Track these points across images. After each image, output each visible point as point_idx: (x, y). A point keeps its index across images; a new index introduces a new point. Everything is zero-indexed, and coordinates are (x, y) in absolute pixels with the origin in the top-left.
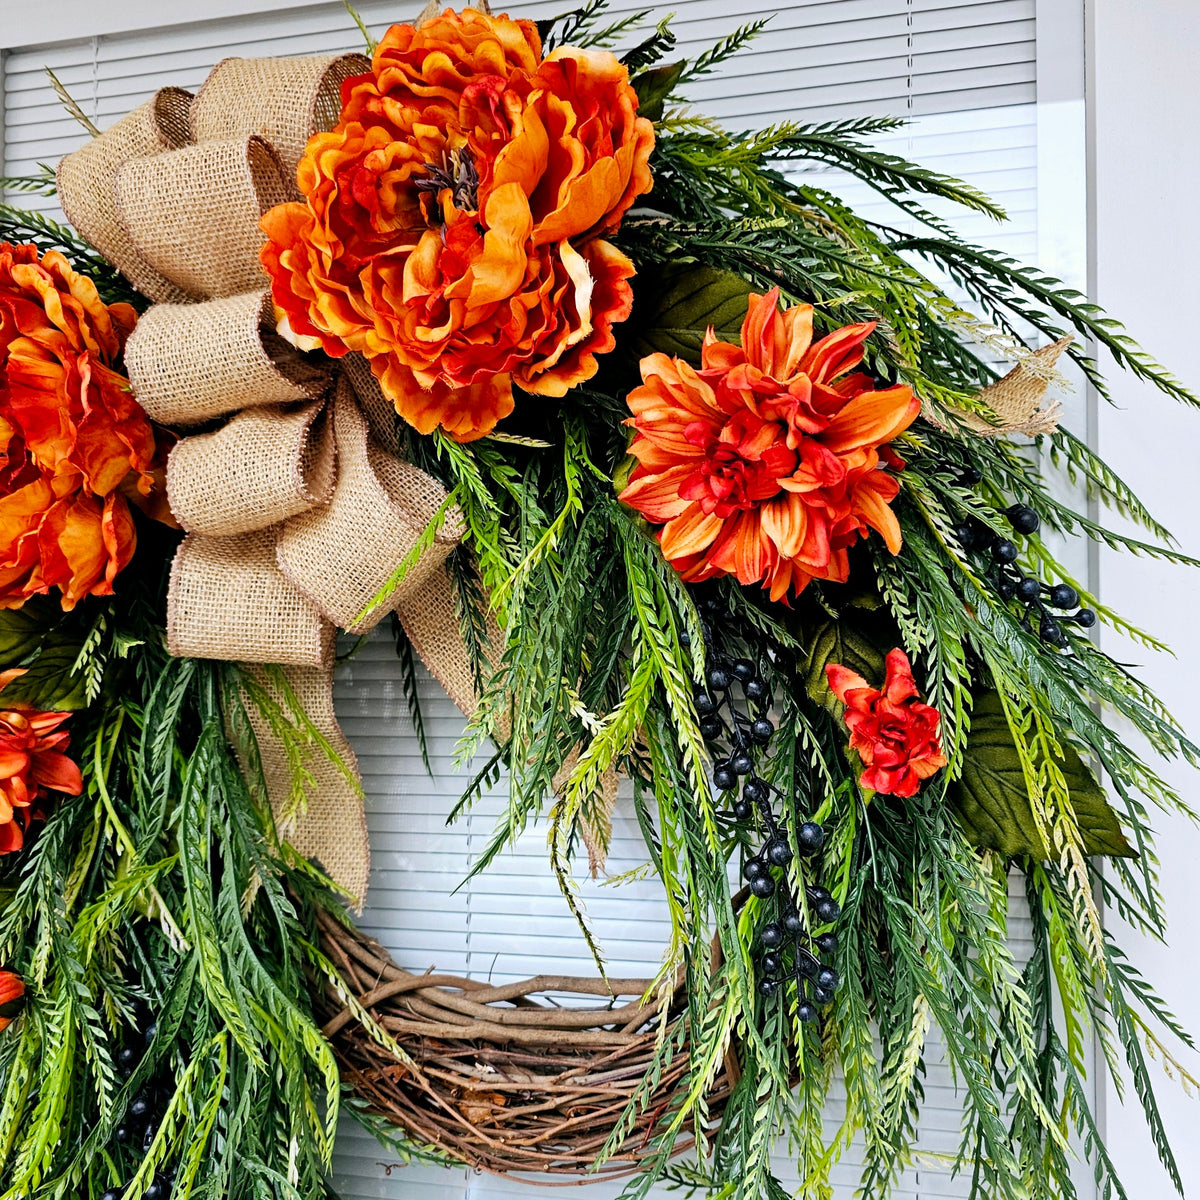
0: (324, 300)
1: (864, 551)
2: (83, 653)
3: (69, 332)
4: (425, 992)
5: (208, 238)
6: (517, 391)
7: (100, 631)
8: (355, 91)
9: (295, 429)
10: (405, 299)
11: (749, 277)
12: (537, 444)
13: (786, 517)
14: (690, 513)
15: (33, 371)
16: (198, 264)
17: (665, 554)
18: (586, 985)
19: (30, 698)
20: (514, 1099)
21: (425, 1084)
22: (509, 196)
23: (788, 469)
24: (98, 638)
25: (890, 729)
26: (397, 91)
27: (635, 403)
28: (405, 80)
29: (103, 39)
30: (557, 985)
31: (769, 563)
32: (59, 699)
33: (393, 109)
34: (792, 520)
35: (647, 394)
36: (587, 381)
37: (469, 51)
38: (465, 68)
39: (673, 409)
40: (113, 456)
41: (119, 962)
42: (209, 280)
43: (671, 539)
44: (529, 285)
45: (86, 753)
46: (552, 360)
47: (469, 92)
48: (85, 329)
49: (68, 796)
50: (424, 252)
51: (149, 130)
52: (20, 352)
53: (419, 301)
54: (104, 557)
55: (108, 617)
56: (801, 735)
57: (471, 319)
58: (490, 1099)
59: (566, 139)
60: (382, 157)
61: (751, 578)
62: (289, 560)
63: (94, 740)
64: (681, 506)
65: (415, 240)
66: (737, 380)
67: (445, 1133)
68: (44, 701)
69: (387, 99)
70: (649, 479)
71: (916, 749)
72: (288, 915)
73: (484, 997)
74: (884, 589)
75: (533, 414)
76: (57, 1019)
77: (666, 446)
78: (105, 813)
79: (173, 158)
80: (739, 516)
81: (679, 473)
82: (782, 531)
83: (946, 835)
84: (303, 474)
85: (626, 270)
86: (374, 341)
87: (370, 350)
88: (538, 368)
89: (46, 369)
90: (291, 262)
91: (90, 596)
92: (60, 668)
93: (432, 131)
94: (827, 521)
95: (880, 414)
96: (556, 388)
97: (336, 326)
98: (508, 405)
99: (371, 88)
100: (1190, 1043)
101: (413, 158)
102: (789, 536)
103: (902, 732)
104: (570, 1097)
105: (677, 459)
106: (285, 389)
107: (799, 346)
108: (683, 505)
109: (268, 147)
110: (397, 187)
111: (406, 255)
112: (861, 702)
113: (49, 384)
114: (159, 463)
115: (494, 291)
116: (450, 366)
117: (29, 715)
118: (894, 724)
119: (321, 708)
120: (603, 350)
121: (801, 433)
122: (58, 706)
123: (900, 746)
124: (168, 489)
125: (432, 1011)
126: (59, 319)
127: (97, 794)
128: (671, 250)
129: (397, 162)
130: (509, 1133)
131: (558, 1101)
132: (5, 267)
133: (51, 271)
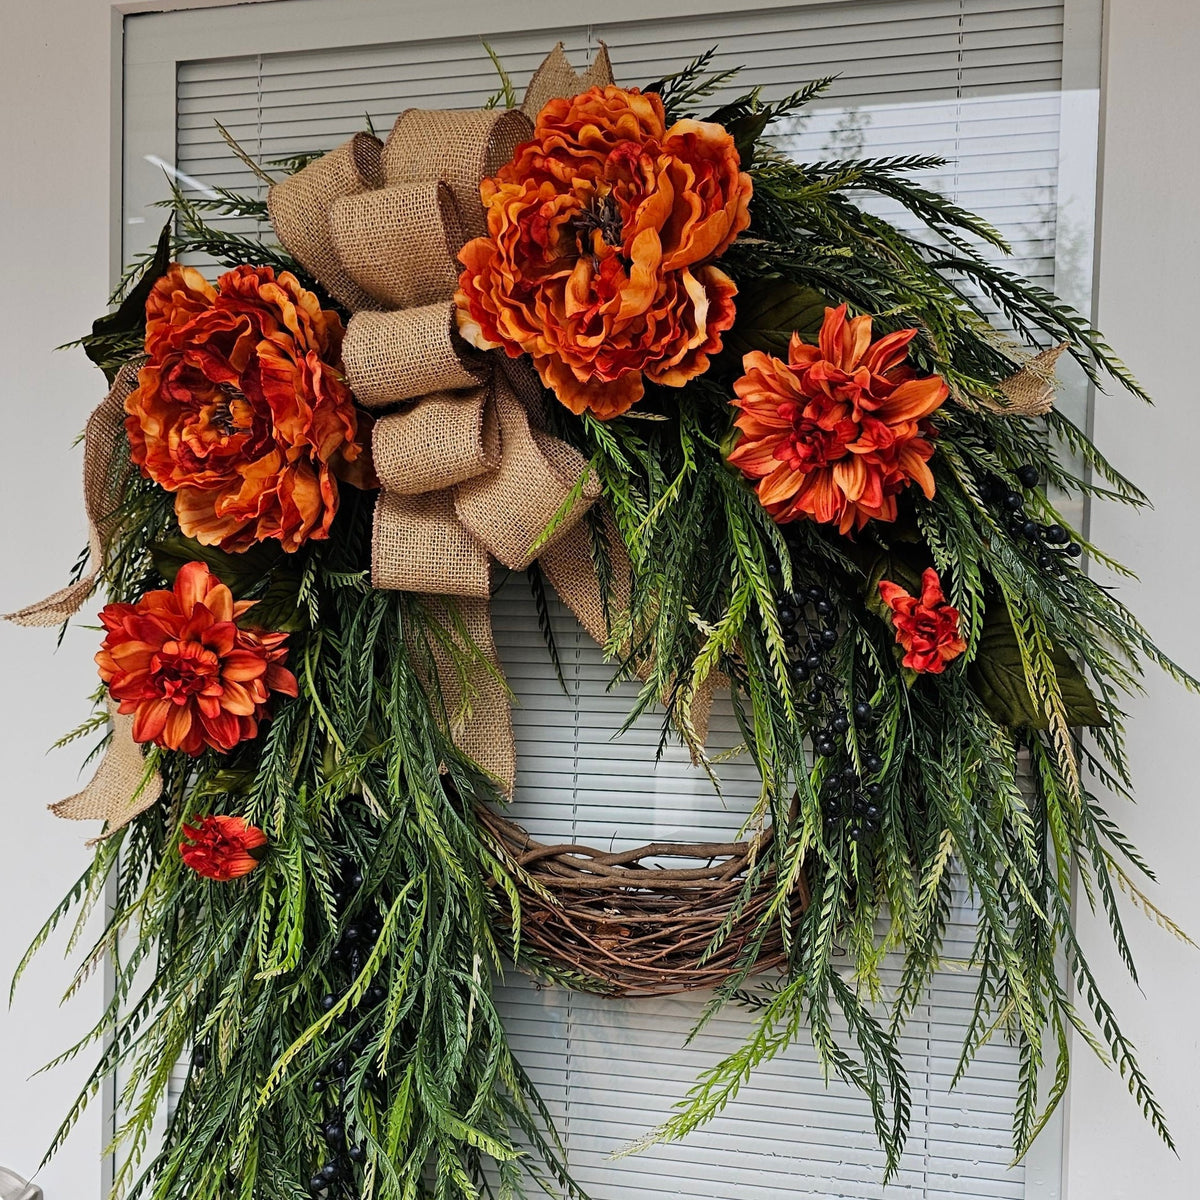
0: (506, 314)
1: (907, 497)
2: (303, 589)
3: (300, 336)
4: (561, 857)
5: (402, 260)
6: (646, 381)
7: (313, 572)
8: (524, 153)
9: (471, 412)
10: (568, 315)
11: (823, 291)
12: (658, 418)
13: (852, 473)
14: (780, 470)
15: (276, 367)
16: (393, 280)
17: (762, 501)
18: (689, 850)
19: (262, 621)
20: (637, 930)
21: (567, 921)
22: (648, 239)
23: (853, 437)
24: (312, 576)
25: (925, 625)
26: (558, 153)
27: (739, 389)
28: (565, 146)
30: (666, 850)
31: (839, 506)
32: (282, 623)
33: (557, 167)
34: (856, 474)
35: (747, 382)
36: (701, 375)
37: (613, 122)
38: (609, 136)
39: (768, 393)
40: (332, 432)
41: (329, 830)
42: (401, 293)
43: (766, 490)
44: (658, 304)
45: (299, 666)
46: (676, 359)
47: (613, 155)
48: (310, 332)
49: (289, 698)
50: (580, 275)
51: (349, 171)
52: (264, 352)
53: (579, 316)
54: (322, 508)
55: (316, 559)
56: (861, 643)
57: (617, 329)
58: (618, 933)
59: (687, 193)
60: (552, 206)
61: (825, 518)
62: (466, 513)
63: (303, 657)
64: (774, 464)
65: (572, 266)
66: (817, 373)
67: (583, 957)
68: (271, 624)
69: (552, 160)
70: (750, 445)
71: (943, 638)
73: (610, 860)
74: (922, 526)
75: (658, 397)
76: (293, 861)
77: (762, 420)
78: (317, 712)
79: (374, 197)
80: (817, 472)
81: (772, 440)
82: (848, 483)
83: (970, 710)
84: (482, 446)
85: (731, 290)
86: (542, 345)
87: (539, 352)
88: (665, 366)
89: (283, 364)
90: (480, 285)
91: (309, 540)
92: (281, 598)
93: (587, 184)
94: (881, 475)
95: (919, 397)
96: (678, 381)
97: (515, 334)
98: (640, 392)
99: (538, 150)
101: (574, 206)
102: (854, 485)
103: (933, 627)
104: (681, 926)
105: (773, 431)
106: (464, 378)
107: (861, 346)
108: (775, 464)
109: (449, 188)
110: (561, 227)
111: (564, 280)
112: (903, 606)
113: (287, 376)
114: (365, 439)
115: (636, 309)
116: (601, 365)
117: (261, 635)
118: (928, 621)
119: (482, 633)
120: (713, 352)
121: (863, 411)
122: (281, 628)
123: (932, 637)
124: (374, 457)
125: (568, 871)
126: (294, 327)
127: (311, 697)
128: (762, 267)
129: (562, 210)
130: (635, 954)
131: (672, 929)
132: (252, 286)
133: (286, 288)
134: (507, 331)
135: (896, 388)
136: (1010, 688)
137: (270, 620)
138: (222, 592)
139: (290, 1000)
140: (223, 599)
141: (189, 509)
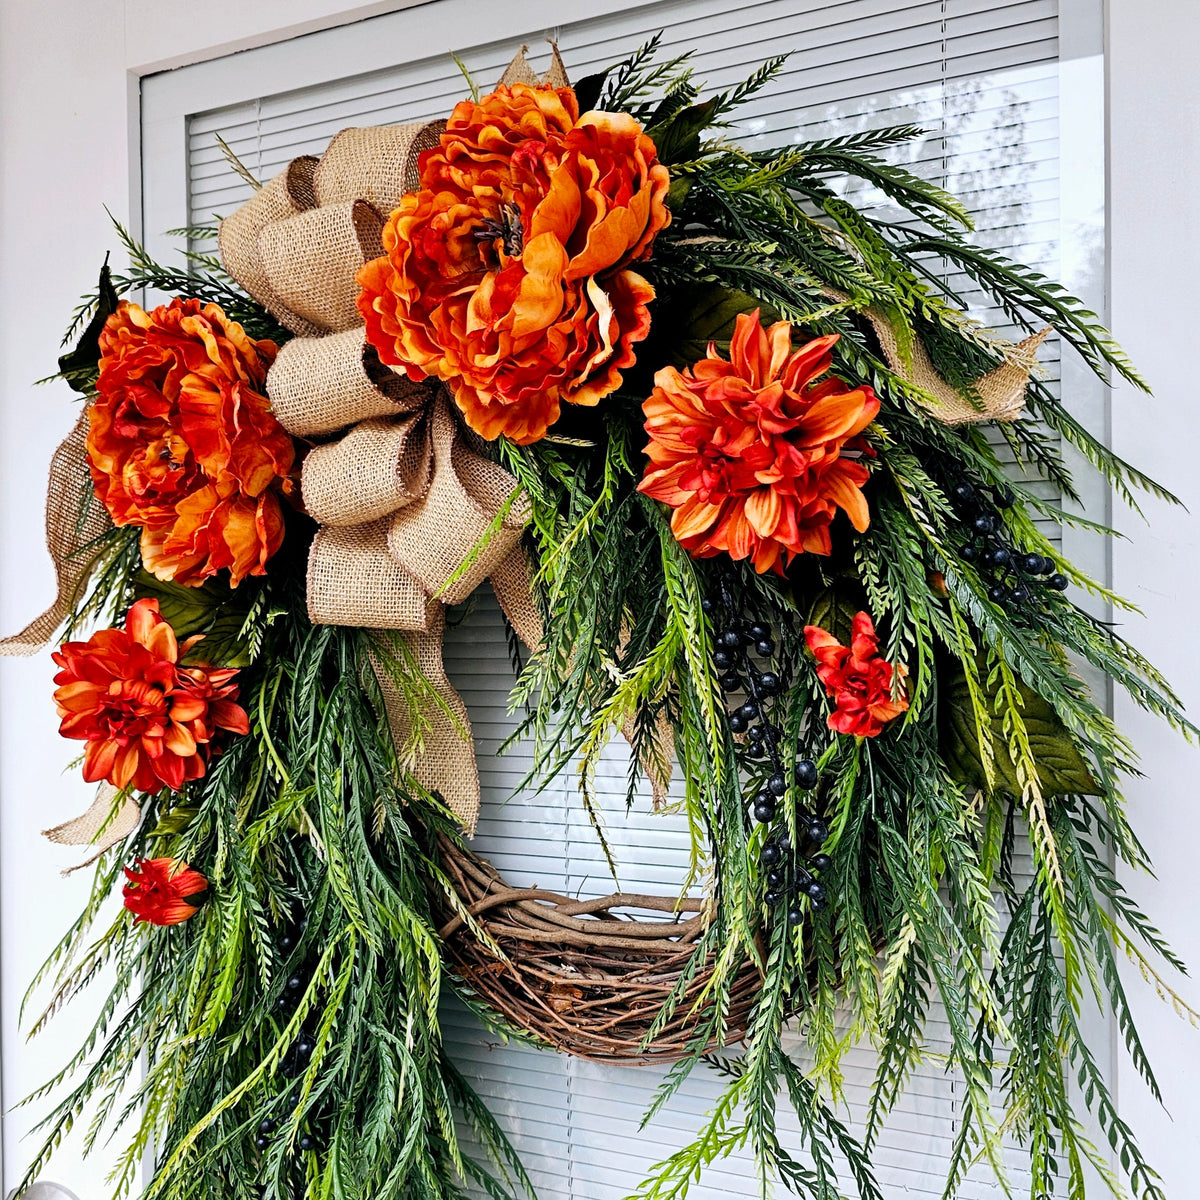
0: (407, 336)
2: (247, 623)
3: (224, 368)
4: (522, 903)
5: (328, 284)
6: (563, 404)
7: (260, 604)
8: (429, 161)
9: (396, 437)
10: (468, 332)
11: (757, 292)
13: (767, 504)
14: (696, 500)
15: (199, 401)
16: (321, 306)
17: (676, 535)
18: (654, 903)
19: (208, 658)
20: (589, 993)
21: (518, 978)
22: (543, 244)
23: (767, 462)
24: (259, 610)
25: (853, 681)
26: (460, 160)
27: (649, 410)
28: (466, 151)
29: (265, 100)
30: (629, 902)
32: (231, 658)
33: (457, 175)
34: (770, 505)
35: (656, 402)
36: (615, 392)
37: (516, 120)
38: (515, 137)
39: (676, 415)
40: (261, 465)
41: (281, 870)
42: (331, 318)
43: (679, 523)
44: (565, 314)
45: (253, 702)
46: (583, 377)
47: (516, 156)
48: (237, 364)
49: (238, 736)
50: (485, 290)
51: (283, 197)
52: (190, 385)
53: (477, 334)
54: (258, 545)
55: (266, 591)
56: (812, 687)
57: (519, 346)
58: (571, 993)
59: (591, 191)
60: (446, 218)
61: (740, 554)
62: (396, 545)
63: (259, 691)
64: (684, 496)
65: (478, 281)
66: (714, 392)
67: (534, 1018)
68: (219, 660)
69: (452, 168)
70: (659, 474)
71: (872, 696)
72: (405, 833)
73: (571, 909)
74: (860, 561)
75: (575, 420)
76: (231, 910)
77: (671, 445)
78: (267, 750)
79: (300, 221)
80: (730, 504)
81: (683, 467)
82: (760, 516)
84: (400, 475)
85: (648, 296)
86: (446, 367)
87: (444, 375)
88: (575, 383)
89: (209, 397)
90: (381, 306)
91: (249, 575)
92: (230, 633)
93: (489, 190)
94: (796, 506)
95: (840, 412)
96: (590, 399)
97: (415, 356)
98: (555, 413)
99: (441, 158)
100: (1182, 970)
101: (472, 215)
102: (767, 518)
103: (865, 683)
104: (633, 993)
105: (682, 456)
106: (387, 405)
107: (779, 357)
108: (687, 494)
109: (371, 206)
110: (461, 240)
111: (469, 295)
112: (831, 657)
113: (212, 410)
114: (296, 468)
115: (533, 324)
116: (502, 387)
117: (209, 671)
118: (857, 676)
119: (433, 666)
120: (626, 366)
121: (770, 435)
122: (229, 664)
123: (863, 695)
124: (303, 489)
125: (528, 920)
126: (216, 358)
127: (261, 734)
128: (698, 270)
129: (459, 221)
130: (584, 1021)
131: (624, 995)
132: (175, 318)
133: (211, 320)
134: (406, 354)
135: (810, 406)
137: (218, 656)
138: (164, 630)
139: (231, 1052)
140: (166, 637)
141: (152, 544)
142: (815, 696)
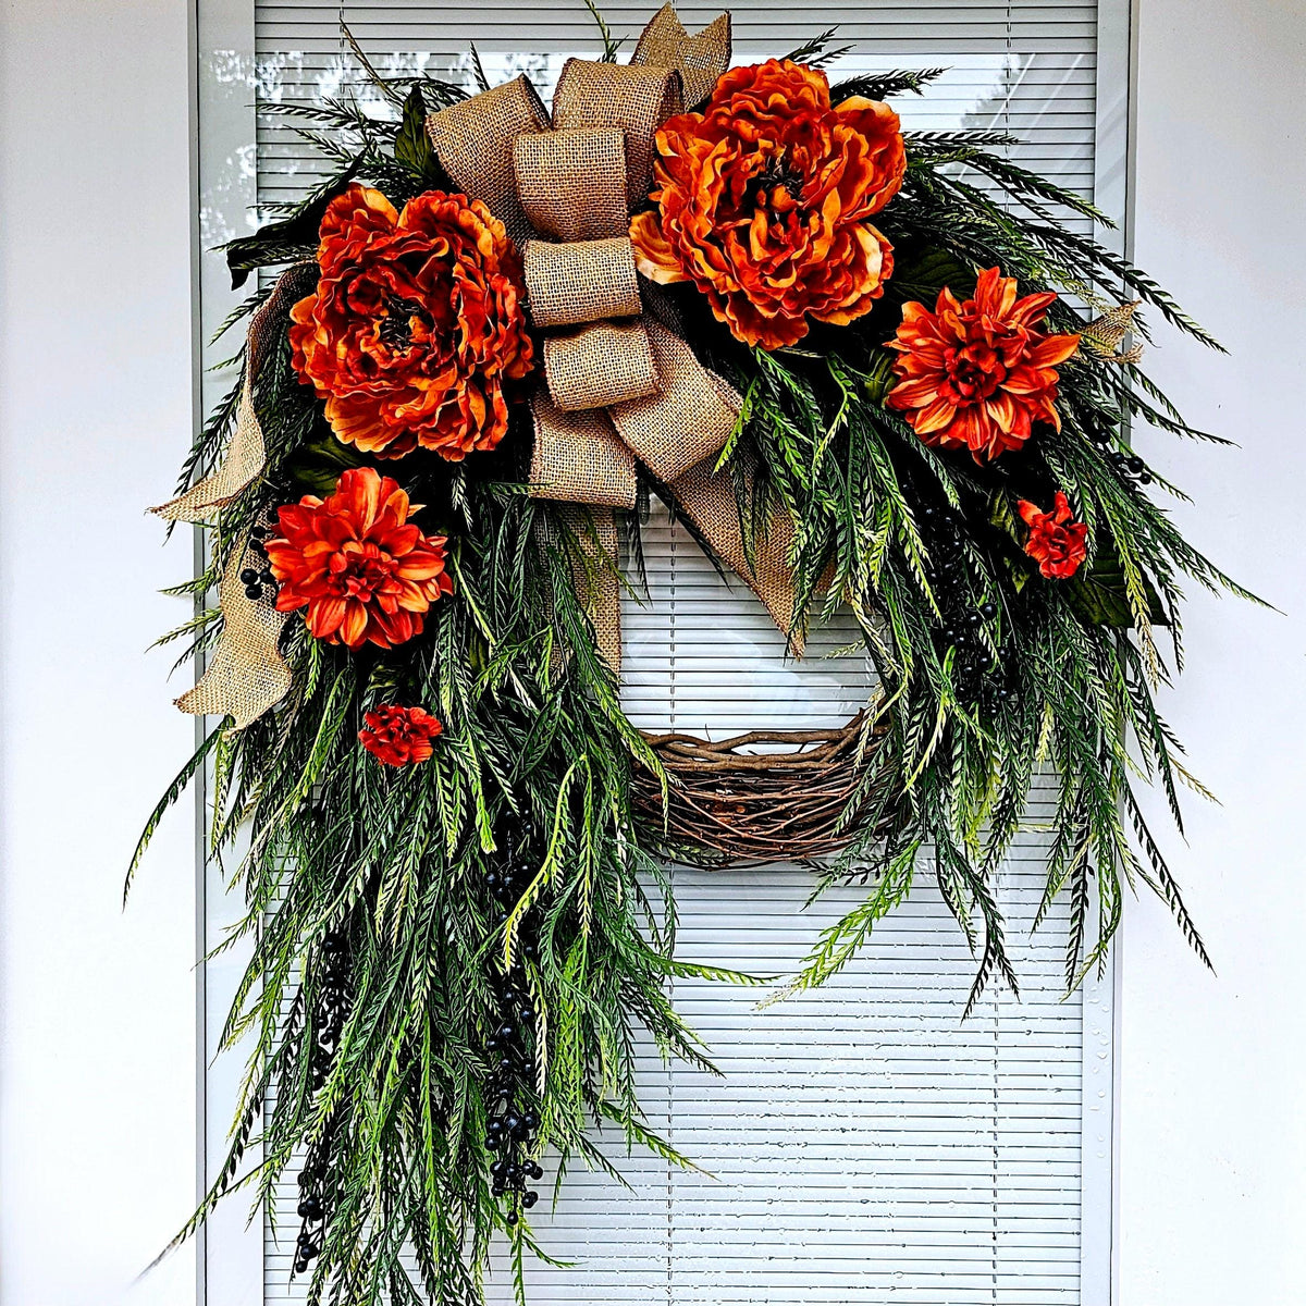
2: (458, 495)
6: (812, 322)
8: (714, 111)
9: (638, 337)
10: (755, 259)
12: (813, 355)
13: (1001, 409)
14: (935, 404)
15: (471, 288)
17: (916, 431)
20: (753, 807)
22: (833, 197)
23: (1002, 379)
25: (1058, 538)
26: (747, 115)
27: (900, 331)
28: (754, 109)
30: (766, 737)
31: (989, 437)
32: (443, 527)
33: (746, 128)
34: (1006, 411)
35: (906, 327)
37: (795, 92)
38: (792, 104)
39: (932, 339)
40: (511, 351)
43: (922, 421)
46: (848, 302)
47: (795, 121)
50: (760, 225)
52: (458, 273)
56: (968, 553)
58: (734, 810)
59: (861, 159)
61: (976, 445)
62: (627, 430)
64: (929, 399)
65: (755, 215)
66: (987, 325)
67: (708, 833)
69: (741, 121)
70: (912, 382)
71: (1075, 548)
73: (715, 748)
75: (823, 337)
77: (926, 362)
78: (472, 610)
80: (968, 410)
81: (932, 378)
82: (1000, 418)
84: (655, 370)
85: (888, 245)
86: (729, 283)
87: (727, 289)
88: (835, 307)
89: (475, 286)
91: (477, 450)
93: (768, 144)
94: (1029, 412)
95: (1058, 349)
96: (843, 320)
97: (709, 272)
98: (804, 330)
99: (728, 111)
100: (1182, 751)
101: (762, 163)
102: (1006, 419)
105: (933, 370)
107: (1008, 302)
108: (932, 396)
111: (747, 227)
112: (1039, 522)
113: (479, 297)
116: (788, 304)
120: (877, 299)
122: (442, 532)
127: (466, 596)
130: (754, 828)
131: (787, 805)
132: (451, 211)
133: (478, 214)
134: (701, 270)
135: (1043, 340)
136: (1092, 594)
138: (401, 496)
140: (400, 502)
141: (341, 417)
142: (971, 560)
